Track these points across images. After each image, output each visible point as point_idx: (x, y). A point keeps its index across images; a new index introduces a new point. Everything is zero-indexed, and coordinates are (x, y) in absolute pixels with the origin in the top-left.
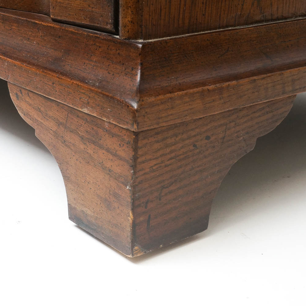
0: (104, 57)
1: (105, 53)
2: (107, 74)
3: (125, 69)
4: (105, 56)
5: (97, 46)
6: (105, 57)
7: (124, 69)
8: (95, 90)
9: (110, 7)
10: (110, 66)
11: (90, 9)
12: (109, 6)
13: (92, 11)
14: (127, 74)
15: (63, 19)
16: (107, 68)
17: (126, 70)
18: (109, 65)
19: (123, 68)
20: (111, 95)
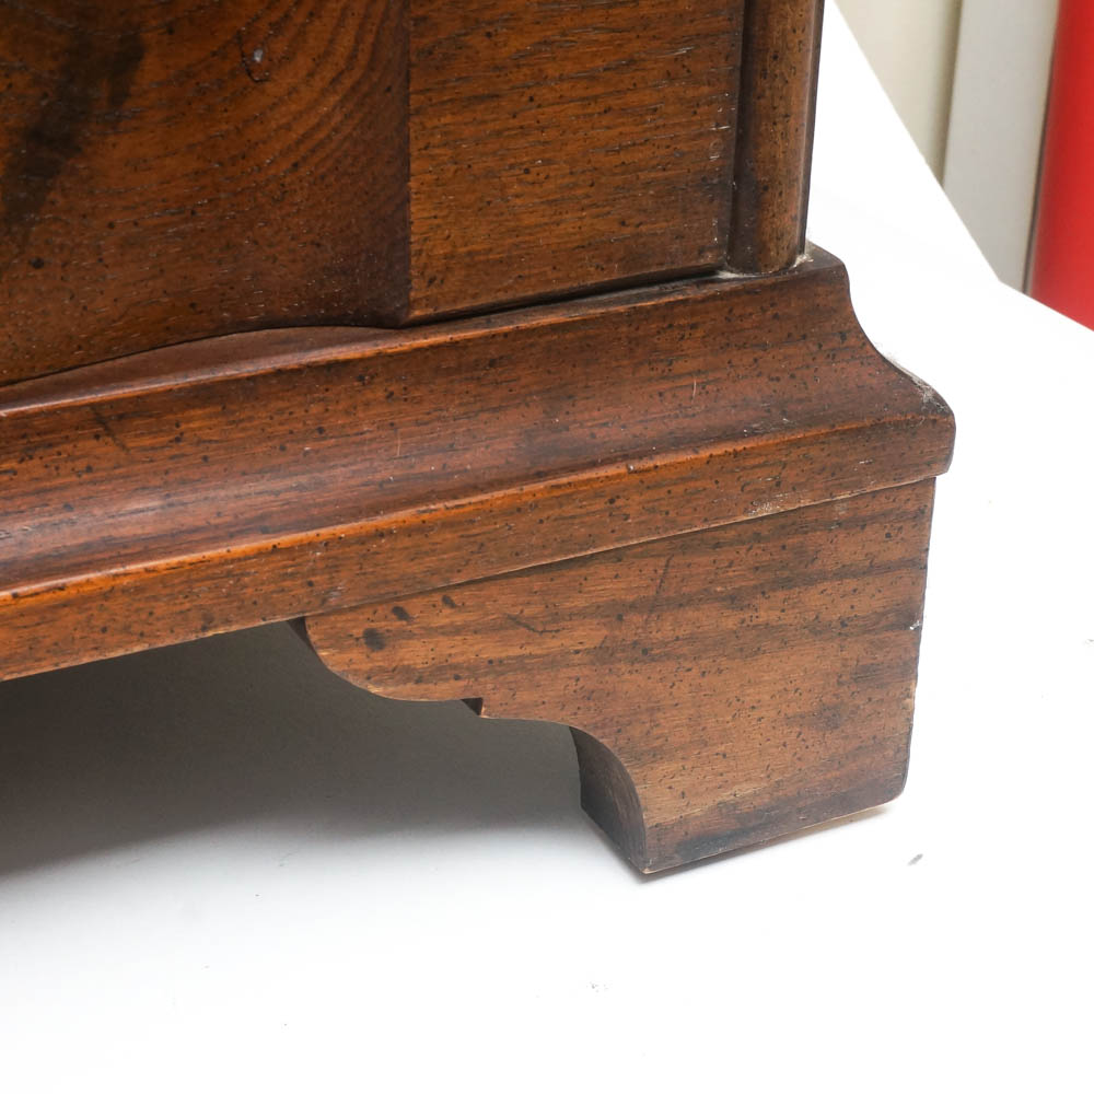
0: (722, 348)
1: (723, 334)
2: (770, 383)
3: (820, 346)
4: (724, 341)
5: (681, 327)
6: (728, 345)
7: (815, 348)
8: (808, 434)
9: (716, 202)
10: (760, 361)
11: (627, 231)
12: (712, 200)
13: (639, 235)
14: (834, 356)
15: (485, 300)
16: (755, 369)
17: (824, 348)
18: (756, 360)
19: (811, 345)
20: (867, 422)
